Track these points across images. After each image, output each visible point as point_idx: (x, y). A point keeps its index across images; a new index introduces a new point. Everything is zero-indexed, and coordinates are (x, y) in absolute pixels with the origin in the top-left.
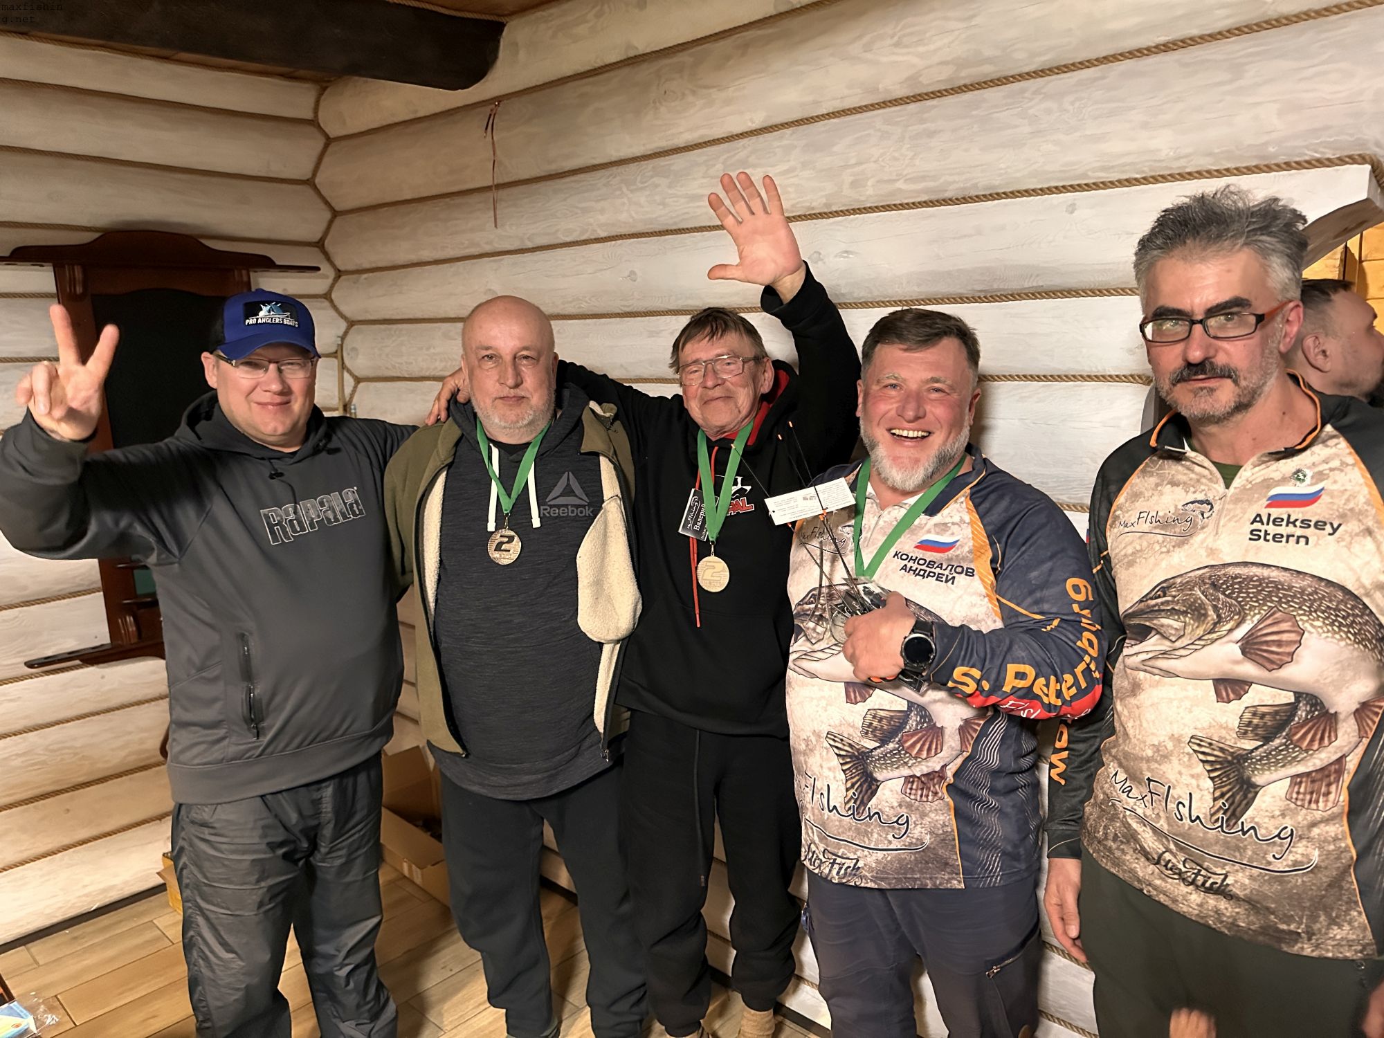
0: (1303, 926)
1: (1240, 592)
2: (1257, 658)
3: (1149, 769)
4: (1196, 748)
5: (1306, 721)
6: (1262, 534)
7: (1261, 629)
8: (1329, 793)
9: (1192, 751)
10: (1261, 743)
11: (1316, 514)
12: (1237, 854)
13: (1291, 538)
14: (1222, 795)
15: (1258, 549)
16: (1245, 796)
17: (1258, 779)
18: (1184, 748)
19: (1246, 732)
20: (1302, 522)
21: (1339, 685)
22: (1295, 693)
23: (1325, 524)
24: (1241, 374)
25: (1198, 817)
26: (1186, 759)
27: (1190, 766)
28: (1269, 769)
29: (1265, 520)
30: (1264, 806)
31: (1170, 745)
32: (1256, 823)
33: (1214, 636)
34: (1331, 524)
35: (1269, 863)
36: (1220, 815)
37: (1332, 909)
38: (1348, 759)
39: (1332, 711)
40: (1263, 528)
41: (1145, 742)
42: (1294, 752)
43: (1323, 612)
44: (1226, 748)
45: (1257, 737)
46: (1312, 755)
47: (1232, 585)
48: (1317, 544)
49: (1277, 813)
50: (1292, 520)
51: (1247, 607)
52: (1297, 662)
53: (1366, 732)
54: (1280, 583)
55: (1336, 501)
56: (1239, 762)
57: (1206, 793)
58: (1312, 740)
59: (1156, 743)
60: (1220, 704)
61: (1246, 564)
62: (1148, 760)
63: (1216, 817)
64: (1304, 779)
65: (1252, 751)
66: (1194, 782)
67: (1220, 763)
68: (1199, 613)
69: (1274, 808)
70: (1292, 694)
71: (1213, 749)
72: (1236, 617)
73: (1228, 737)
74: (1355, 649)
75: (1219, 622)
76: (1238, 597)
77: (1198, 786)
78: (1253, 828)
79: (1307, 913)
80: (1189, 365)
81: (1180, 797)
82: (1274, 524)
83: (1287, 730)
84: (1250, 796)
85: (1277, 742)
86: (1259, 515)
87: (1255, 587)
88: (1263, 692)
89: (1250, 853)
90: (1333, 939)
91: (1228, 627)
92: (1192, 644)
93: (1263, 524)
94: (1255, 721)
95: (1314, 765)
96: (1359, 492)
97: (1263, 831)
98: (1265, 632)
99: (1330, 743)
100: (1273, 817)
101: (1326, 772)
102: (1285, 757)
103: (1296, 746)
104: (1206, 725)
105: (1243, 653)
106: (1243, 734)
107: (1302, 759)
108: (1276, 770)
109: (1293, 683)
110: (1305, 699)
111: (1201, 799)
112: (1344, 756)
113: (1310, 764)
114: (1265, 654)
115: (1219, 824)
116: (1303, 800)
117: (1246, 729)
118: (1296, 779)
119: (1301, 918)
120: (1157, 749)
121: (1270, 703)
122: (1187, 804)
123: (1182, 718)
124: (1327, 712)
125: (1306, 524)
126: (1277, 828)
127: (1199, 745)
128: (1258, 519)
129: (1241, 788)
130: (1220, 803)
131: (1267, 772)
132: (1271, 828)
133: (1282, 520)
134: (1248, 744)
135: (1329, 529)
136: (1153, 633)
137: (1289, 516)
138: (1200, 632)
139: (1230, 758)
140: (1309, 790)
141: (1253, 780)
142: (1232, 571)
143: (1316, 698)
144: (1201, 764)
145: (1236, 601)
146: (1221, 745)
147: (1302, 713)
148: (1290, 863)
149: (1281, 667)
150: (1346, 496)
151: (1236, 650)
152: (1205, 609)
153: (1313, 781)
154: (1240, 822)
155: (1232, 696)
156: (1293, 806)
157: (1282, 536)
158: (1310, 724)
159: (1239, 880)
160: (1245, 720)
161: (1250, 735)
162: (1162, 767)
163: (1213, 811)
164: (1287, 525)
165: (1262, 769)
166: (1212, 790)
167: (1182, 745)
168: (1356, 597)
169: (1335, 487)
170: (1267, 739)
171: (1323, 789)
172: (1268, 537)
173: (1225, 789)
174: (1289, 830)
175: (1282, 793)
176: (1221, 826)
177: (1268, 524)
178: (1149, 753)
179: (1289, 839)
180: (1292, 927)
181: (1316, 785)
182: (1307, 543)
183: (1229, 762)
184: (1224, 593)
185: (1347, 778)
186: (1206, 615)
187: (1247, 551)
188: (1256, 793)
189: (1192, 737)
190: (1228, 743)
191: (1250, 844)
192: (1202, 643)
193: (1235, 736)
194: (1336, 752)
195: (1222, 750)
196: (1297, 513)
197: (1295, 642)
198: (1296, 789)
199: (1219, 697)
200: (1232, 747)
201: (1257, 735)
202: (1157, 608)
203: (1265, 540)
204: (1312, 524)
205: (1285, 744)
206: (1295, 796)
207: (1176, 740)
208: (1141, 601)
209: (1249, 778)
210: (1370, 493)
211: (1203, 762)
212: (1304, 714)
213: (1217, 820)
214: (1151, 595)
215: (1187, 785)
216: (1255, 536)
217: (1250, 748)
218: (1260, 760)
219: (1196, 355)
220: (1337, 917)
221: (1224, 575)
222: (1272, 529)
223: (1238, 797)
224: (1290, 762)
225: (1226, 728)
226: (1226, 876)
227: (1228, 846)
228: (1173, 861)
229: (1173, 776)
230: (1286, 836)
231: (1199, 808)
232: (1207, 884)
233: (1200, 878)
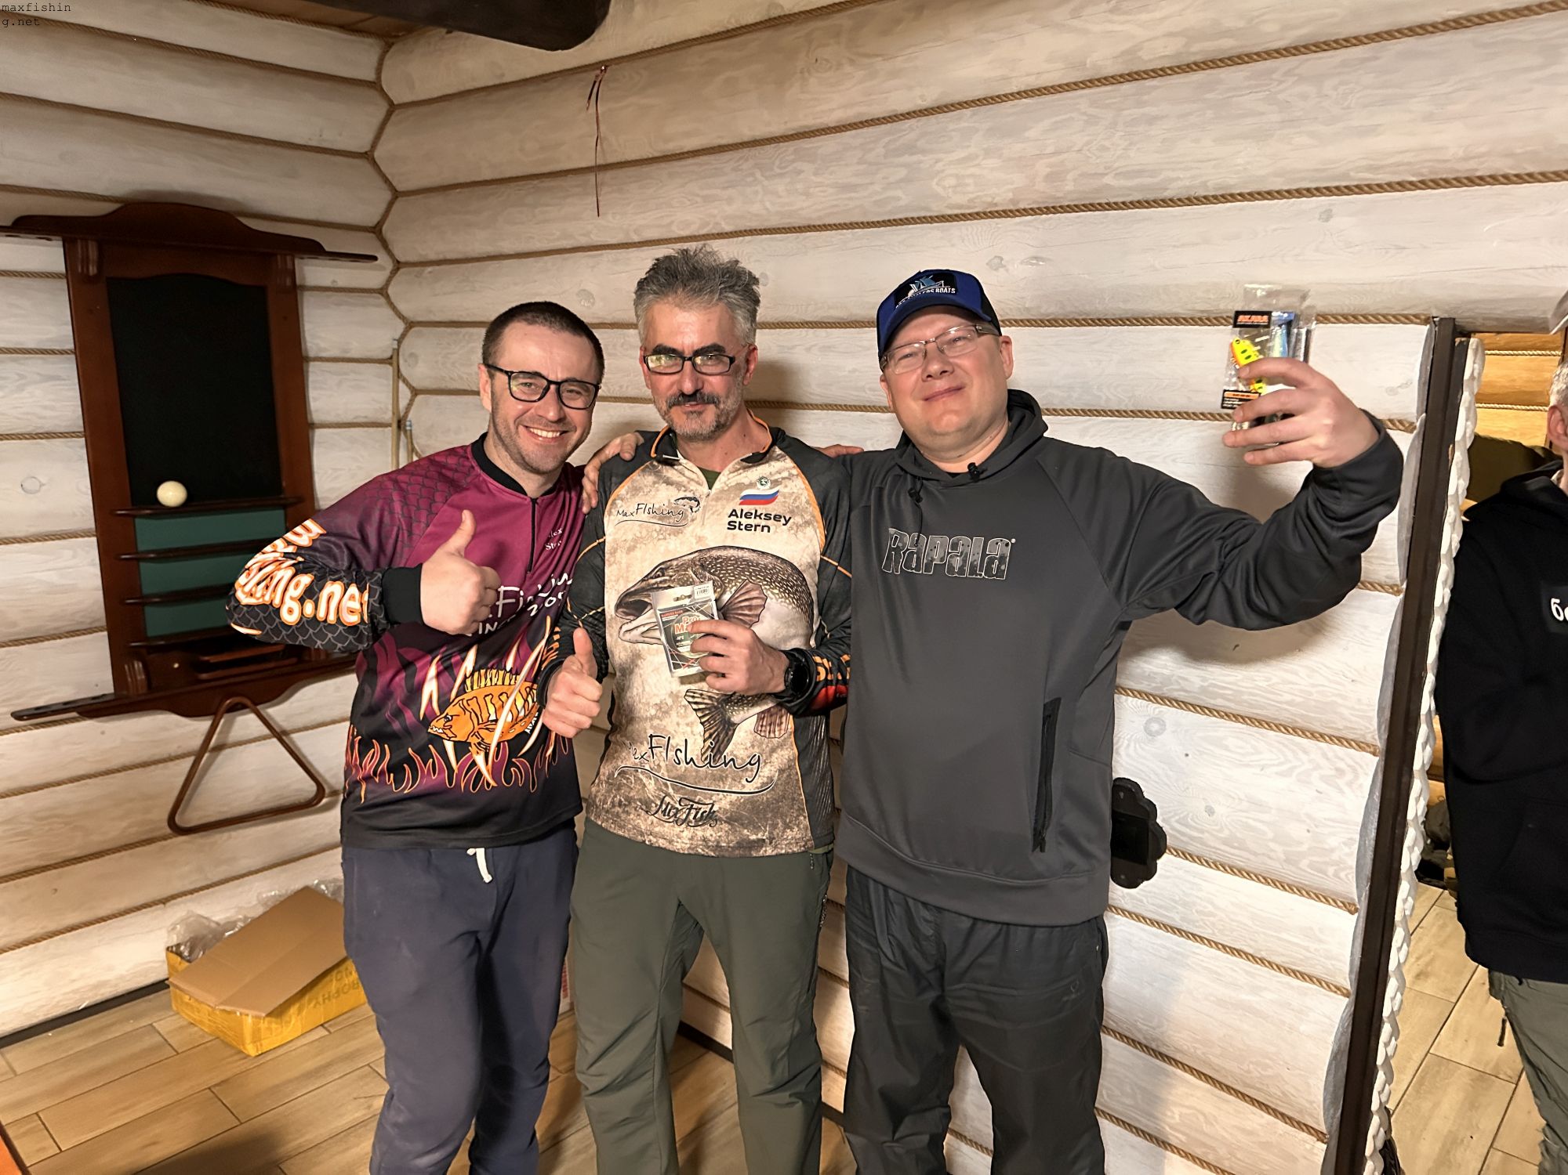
0: (767, 833)
1: (721, 569)
2: (736, 621)
3: (652, 727)
4: (691, 700)
6: (738, 524)
7: (737, 597)
8: (782, 723)
9: (686, 703)
11: (774, 509)
13: (758, 528)
14: (710, 736)
15: (736, 536)
16: (727, 734)
17: (736, 719)
18: (679, 702)
20: (765, 515)
23: (780, 517)
25: (692, 760)
26: (681, 710)
27: (686, 716)
28: (743, 710)
29: (739, 514)
30: (739, 740)
31: (669, 702)
32: (734, 755)
34: (785, 517)
35: (744, 787)
36: (709, 753)
37: (786, 816)
40: (738, 520)
41: (648, 704)
43: (778, 583)
44: (715, 697)
47: (715, 565)
48: (775, 533)
49: (749, 745)
50: (758, 514)
51: (726, 581)
52: (763, 621)
54: (749, 561)
55: (787, 500)
56: (722, 705)
57: (698, 736)
59: (659, 702)
61: (724, 547)
62: (651, 719)
63: (705, 756)
64: (766, 715)
65: (731, 695)
66: (689, 729)
67: (709, 709)
69: (746, 741)
71: (705, 699)
77: (692, 732)
78: (732, 759)
79: (770, 822)
80: (683, 394)
81: (678, 745)
82: (745, 517)
84: (730, 733)
86: (734, 510)
87: (732, 565)
90: (786, 839)
93: (737, 517)
96: (801, 494)
97: (739, 761)
98: (740, 599)
100: (747, 748)
108: (748, 710)
111: (695, 742)
115: (708, 761)
116: (765, 731)
118: (761, 716)
119: (765, 827)
120: (659, 706)
122: (683, 750)
125: (768, 517)
126: (749, 757)
127: (693, 697)
128: (733, 513)
129: (724, 726)
130: (708, 743)
131: (741, 713)
132: (745, 758)
133: (751, 514)
135: (783, 522)
137: (756, 511)
139: (716, 704)
140: (769, 722)
141: (732, 719)
142: (715, 553)
144: (694, 713)
145: (718, 576)
146: (710, 694)
148: (759, 785)
150: (793, 497)
153: (771, 716)
154: (723, 756)
156: (758, 737)
157: (751, 526)
159: (723, 804)
162: (664, 723)
163: (703, 750)
164: (755, 518)
165: (739, 710)
166: (702, 733)
167: (679, 699)
168: (800, 573)
171: (778, 721)
173: (712, 731)
174: (757, 757)
175: (751, 728)
176: (709, 763)
177: (741, 517)
178: (653, 712)
179: (757, 764)
180: (760, 836)
181: (774, 718)
182: (769, 531)
183: (716, 707)
184: (709, 572)
187: (727, 537)
188: (734, 730)
189: (687, 691)
190: (715, 691)
195: (710, 698)
196: (762, 510)
197: (761, 606)
198: (760, 723)
200: (718, 694)
202: (655, 586)
203: (741, 529)
204: (772, 517)
206: (759, 728)
207: (674, 696)
208: (642, 581)
209: (729, 719)
210: (808, 495)
211: (696, 710)
213: (706, 759)
214: (651, 575)
215: (684, 733)
216: (732, 526)
218: (737, 703)
219: (689, 385)
220: (790, 822)
221: (710, 557)
223: (721, 736)
224: (757, 702)
226: (713, 805)
227: (714, 778)
228: (672, 802)
229: (671, 729)
230: (755, 762)
231: (693, 751)
232: (699, 815)
233: (693, 812)
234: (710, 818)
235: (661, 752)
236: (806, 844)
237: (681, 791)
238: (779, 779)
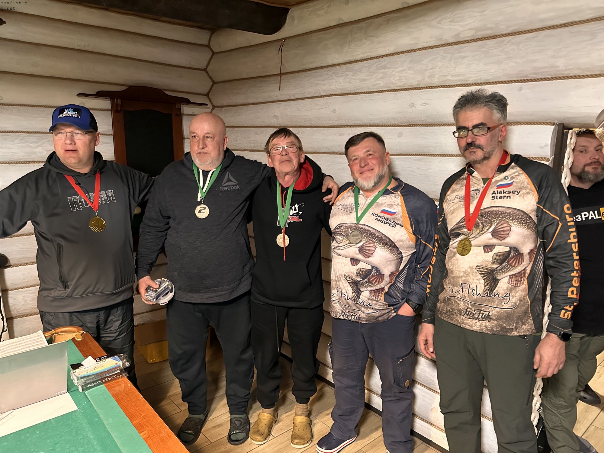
0: (514, 326)
1: (490, 216)
2: (498, 237)
3: (462, 280)
4: (478, 270)
5: (514, 256)
6: (496, 197)
7: (498, 227)
8: (521, 280)
9: (476, 271)
10: (499, 265)
11: (512, 189)
12: (493, 304)
13: (505, 197)
14: (487, 284)
15: (495, 202)
16: (495, 284)
17: (499, 278)
18: (474, 271)
19: (494, 262)
20: (508, 192)
21: (524, 244)
22: (510, 247)
23: (515, 192)
24: (484, 147)
25: (479, 294)
26: (475, 274)
27: (476, 276)
28: (502, 274)
29: (496, 193)
30: (500, 286)
31: (469, 270)
32: (498, 292)
33: (483, 232)
34: (517, 191)
35: (503, 306)
36: (487, 291)
37: (522, 320)
38: (527, 269)
39: (521, 253)
40: (496, 195)
41: (460, 271)
42: (510, 267)
43: (517, 219)
44: (488, 268)
45: (498, 263)
46: (515, 268)
47: (487, 215)
48: (513, 198)
49: (505, 289)
50: (505, 191)
51: (492, 221)
52: (510, 237)
53: (532, 260)
54: (502, 211)
55: (518, 184)
56: (492, 272)
57: (482, 285)
58: (516, 263)
59: (464, 270)
60: (485, 254)
61: (491, 207)
62: (462, 277)
63: (485, 292)
64: (513, 276)
65: (496, 268)
66: (478, 282)
67: (486, 273)
68: (477, 225)
69: (504, 287)
70: (509, 248)
71: (484, 269)
72: (489, 225)
73: (488, 264)
74: (528, 231)
75: (484, 227)
76: (489, 218)
77: (479, 283)
78: (497, 294)
79: (515, 322)
80: (468, 144)
81: (473, 287)
82: (499, 193)
83: (507, 260)
84: (496, 283)
85: (504, 264)
86: (494, 192)
87: (494, 214)
88: (499, 248)
89: (496, 303)
90: (523, 329)
91: (487, 228)
92: (476, 236)
93: (496, 194)
94: (497, 258)
95: (516, 271)
96: (524, 181)
97: (501, 295)
98: (498, 228)
99: (521, 264)
100: (504, 290)
101: (520, 274)
102: (507, 269)
103: (510, 265)
104: (481, 261)
105: (492, 236)
106: (493, 263)
107: (512, 269)
108: (504, 274)
109: (509, 244)
110: (513, 249)
111: (480, 287)
112: (526, 268)
113: (515, 271)
114: (499, 235)
115: (487, 294)
116: (513, 283)
117: (494, 261)
118: (511, 277)
119: (513, 324)
120: (465, 272)
121: (502, 251)
122: (476, 290)
123: (473, 260)
124: (520, 253)
125: (509, 192)
126: (505, 294)
127: (479, 269)
128: (494, 193)
129: (493, 281)
130: (487, 287)
131: (501, 275)
132: (503, 294)
133: (502, 192)
134: (495, 266)
135: (516, 193)
136: (461, 235)
137: (504, 191)
138: (478, 232)
139: (489, 271)
140: (515, 280)
141: (497, 278)
142: (487, 210)
143: (516, 248)
144: (480, 275)
145: (488, 219)
146: (486, 267)
147: (512, 254)
148: (510, 306)
149: (504, 239)
150: (521, 183)
151: (490, 235)
152: (479, 224)
153: (516, 277)
154: (493, 293)
155: (489, 251)
156: (510, 286)
157: (502, 197)
158: (515, 257)
159: (494, 312)
160: (494, 258)
161: (496, 263)
162: (467, 279)
163: (484, 290)
164: (503, 193)
165: (500, 274)
166: (484, 283)
167: (473, 269)
168: (527, 214)
169: (517, 180)
170: (501, 264)
171: (520, 280)
172: (498, 198)
173: (488, 282)
174: (509, 294)
175: (507, 281)
176: (487, 295)
177: (497, 194)
178: (462, 274)
179: (509, 297)
180: (511, 327)
181: (517, 278)
182: (510, 198)
183: (490, 273)
184: (485, 218)
185: (527, 275)
186: (479, 226)
187: (491, 203)
188: (498, 282)
189: (477, 266)
190: (489, 266)
191: (496, 300)
192: (479, 235)
193: (491, 263)
194: (523, 267)
195: (487, 269)
196: (506, 189)
197: (508, 230)
198: (511, 280)
199: (485, 252)
200: (490, 268)
201: (498, 262)
202: (462, 226)
203: (497, 199)
204: (511, 192)
205: (507, 265)
206: (510, 282)
207: (471, 268)
208: (457, 224)
209: (496, 277)
210: (528, 181)
211: (480, 274)
212: (513, 254)
213: (486, 293)
214: (460, 222)
215: (476, 283)
216: (493, 198)
217: (496, 267)
218: (499, 271)
219: (469, 141)
220: (524, 322)
221: (485, 212)
222: (499, 195)
223: (492, 284)
224: (509, 271)
225: (488, 261)
226: (489, 312)
227: (489, 300)
228: (471, 311)
229: (471, 281)
230: (508, 295)
231: (480, 290)
232: (483, 316)
233: (481, 315)
234: (488, 318)
235: (466, 290)
236: (532, 331)
237: (475, 306)
238: (519, 304)
